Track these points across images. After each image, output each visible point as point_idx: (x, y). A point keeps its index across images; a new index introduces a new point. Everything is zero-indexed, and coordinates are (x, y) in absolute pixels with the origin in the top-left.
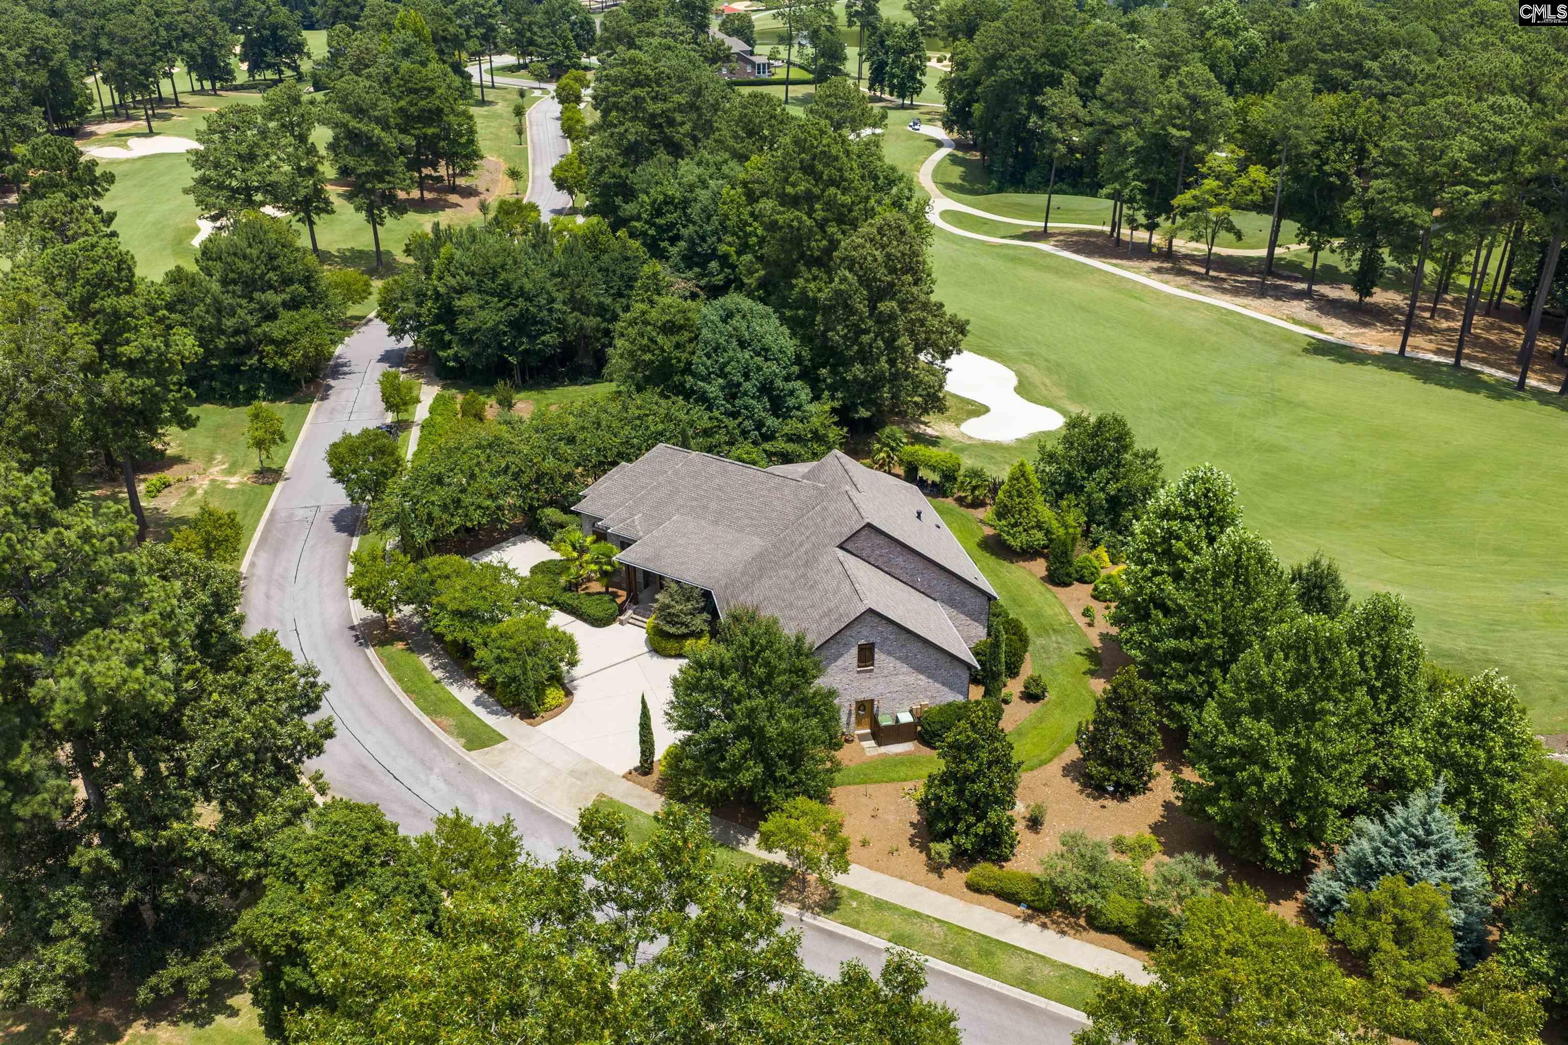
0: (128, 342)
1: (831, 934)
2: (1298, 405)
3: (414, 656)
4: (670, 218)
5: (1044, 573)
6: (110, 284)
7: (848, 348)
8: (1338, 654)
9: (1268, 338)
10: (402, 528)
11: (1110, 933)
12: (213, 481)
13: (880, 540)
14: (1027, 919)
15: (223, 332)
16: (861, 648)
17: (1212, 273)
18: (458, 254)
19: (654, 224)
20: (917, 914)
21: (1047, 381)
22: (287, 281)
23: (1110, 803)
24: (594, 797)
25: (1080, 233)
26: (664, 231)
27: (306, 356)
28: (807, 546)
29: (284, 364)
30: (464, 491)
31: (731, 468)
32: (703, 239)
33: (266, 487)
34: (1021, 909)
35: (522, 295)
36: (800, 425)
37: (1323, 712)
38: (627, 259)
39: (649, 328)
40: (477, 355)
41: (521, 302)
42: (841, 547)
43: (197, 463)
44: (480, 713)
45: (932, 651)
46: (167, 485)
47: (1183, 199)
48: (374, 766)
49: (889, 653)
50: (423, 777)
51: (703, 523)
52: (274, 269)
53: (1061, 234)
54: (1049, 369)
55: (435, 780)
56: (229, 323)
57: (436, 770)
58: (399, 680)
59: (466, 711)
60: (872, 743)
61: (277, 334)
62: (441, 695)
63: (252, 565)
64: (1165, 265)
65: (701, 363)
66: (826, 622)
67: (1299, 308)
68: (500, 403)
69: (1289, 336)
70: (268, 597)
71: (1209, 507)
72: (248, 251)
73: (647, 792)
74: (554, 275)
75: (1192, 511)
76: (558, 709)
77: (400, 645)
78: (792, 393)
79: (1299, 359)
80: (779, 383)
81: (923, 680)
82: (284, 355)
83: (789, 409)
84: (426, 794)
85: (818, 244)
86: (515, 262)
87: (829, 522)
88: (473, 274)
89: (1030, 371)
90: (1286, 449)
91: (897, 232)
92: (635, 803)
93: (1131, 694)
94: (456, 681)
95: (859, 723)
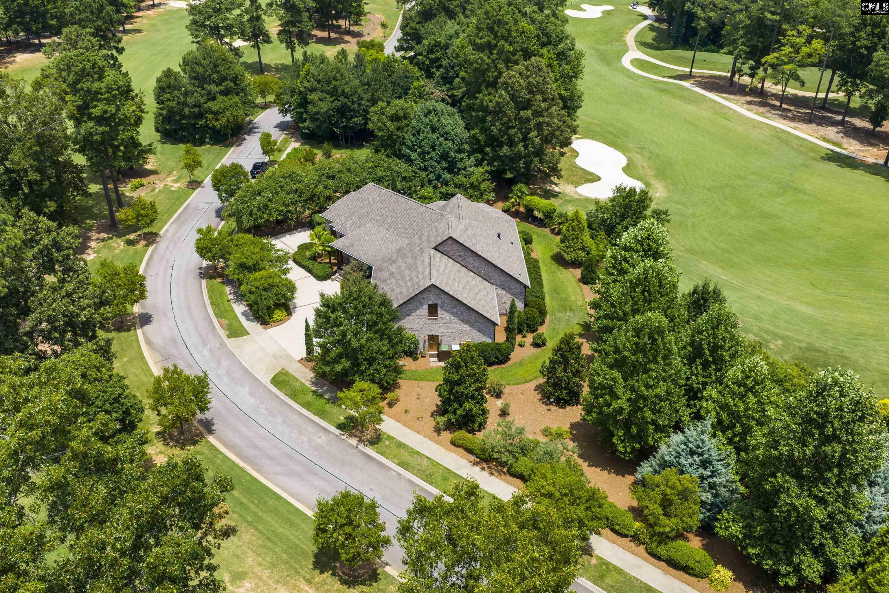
0: (95, 107)
1: (369, 457)
2: (800, 191)
3: (224, 286)
4: (438, 54)
5: (579, 276)
6: (88, 75)
7: (502, 137)
8: (662, 337)
9: (802, 149)
10: (237, 218)
11: (517, 478)
12: (166, 185)
13: (458, 247)
14: (476, 464)
15: (187, 105)
16: (430, 306)
17: (784, 106)
18: (312, 68)
19: (428, 58)
20: (418, 453)
21: (645, 165)
22: (224, 79)
23: (553, 408)
24: (279, 369)
25: (712, 77)
26: (434, 62)
27: (228, 121)
28: (421, 246)
29: (217, 125)
30: (270, 200)
31: (401, 200)
32: (452, 67)
33: (191, 191)
34: (473, 458)
35: (343, 95)
36: (464, 180)
37: (650, 370)
38: (406, 77)
39: (384, 117)
40: (319, 127)
41: (343, 99)
42: (435, 248)
43: (163, 175)
44: (243, 320)
45: (471, 312)
46: (142, 185)
47: (771, 58)
48: (179, 340)
49: (446, 311)
50: (200, 349)
51: (381, 229)
52: (217, 72)
53: (699, 77)
54: (650, 158)
55: (206, 352)
56: (190, 100)
57: (208, 346)
58: (211, 298)
59: (236, 317)
60: (436, 359)
61: (214, 108)
62: (228, 308)
63: (167, 230)
64: (756, 100)
65: (409, 138)
66: (412, 289)
67: (831, 132)
68: (324, 154)
69: (815, 148)
70: (167, 248)
71: (648, 245)
72: (203, 61)
73: (307, 370)
74: (364, 84)
75: (639, 247)
76: (281, 321)
77: (219, 280)
78: (461, 160)
79: (816, 163)
80: (452, 154)
81: (467, 328)
82: (217, 120)
83: (459, 170)
84: (198, 357)
85: (491, 75)
86: (342, 75)
87: (435, 234)
88: (319, 81)
89: (638, 159)
90: (779, 218)
91: (537, 69)
92: (298, 375)
93: (568, 348)
94: (238, 301)
95: (431, 347)
